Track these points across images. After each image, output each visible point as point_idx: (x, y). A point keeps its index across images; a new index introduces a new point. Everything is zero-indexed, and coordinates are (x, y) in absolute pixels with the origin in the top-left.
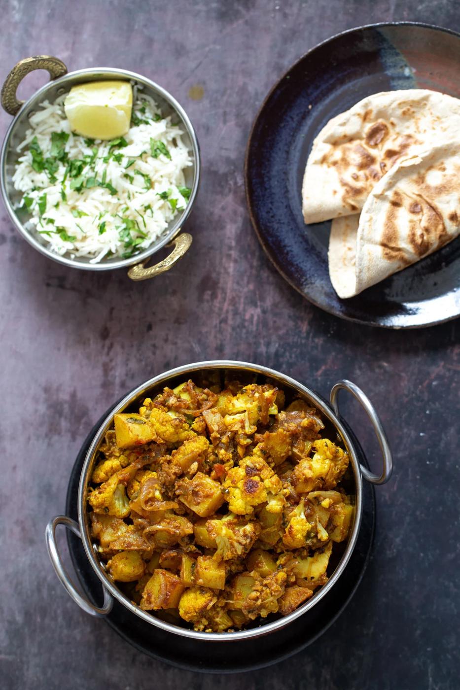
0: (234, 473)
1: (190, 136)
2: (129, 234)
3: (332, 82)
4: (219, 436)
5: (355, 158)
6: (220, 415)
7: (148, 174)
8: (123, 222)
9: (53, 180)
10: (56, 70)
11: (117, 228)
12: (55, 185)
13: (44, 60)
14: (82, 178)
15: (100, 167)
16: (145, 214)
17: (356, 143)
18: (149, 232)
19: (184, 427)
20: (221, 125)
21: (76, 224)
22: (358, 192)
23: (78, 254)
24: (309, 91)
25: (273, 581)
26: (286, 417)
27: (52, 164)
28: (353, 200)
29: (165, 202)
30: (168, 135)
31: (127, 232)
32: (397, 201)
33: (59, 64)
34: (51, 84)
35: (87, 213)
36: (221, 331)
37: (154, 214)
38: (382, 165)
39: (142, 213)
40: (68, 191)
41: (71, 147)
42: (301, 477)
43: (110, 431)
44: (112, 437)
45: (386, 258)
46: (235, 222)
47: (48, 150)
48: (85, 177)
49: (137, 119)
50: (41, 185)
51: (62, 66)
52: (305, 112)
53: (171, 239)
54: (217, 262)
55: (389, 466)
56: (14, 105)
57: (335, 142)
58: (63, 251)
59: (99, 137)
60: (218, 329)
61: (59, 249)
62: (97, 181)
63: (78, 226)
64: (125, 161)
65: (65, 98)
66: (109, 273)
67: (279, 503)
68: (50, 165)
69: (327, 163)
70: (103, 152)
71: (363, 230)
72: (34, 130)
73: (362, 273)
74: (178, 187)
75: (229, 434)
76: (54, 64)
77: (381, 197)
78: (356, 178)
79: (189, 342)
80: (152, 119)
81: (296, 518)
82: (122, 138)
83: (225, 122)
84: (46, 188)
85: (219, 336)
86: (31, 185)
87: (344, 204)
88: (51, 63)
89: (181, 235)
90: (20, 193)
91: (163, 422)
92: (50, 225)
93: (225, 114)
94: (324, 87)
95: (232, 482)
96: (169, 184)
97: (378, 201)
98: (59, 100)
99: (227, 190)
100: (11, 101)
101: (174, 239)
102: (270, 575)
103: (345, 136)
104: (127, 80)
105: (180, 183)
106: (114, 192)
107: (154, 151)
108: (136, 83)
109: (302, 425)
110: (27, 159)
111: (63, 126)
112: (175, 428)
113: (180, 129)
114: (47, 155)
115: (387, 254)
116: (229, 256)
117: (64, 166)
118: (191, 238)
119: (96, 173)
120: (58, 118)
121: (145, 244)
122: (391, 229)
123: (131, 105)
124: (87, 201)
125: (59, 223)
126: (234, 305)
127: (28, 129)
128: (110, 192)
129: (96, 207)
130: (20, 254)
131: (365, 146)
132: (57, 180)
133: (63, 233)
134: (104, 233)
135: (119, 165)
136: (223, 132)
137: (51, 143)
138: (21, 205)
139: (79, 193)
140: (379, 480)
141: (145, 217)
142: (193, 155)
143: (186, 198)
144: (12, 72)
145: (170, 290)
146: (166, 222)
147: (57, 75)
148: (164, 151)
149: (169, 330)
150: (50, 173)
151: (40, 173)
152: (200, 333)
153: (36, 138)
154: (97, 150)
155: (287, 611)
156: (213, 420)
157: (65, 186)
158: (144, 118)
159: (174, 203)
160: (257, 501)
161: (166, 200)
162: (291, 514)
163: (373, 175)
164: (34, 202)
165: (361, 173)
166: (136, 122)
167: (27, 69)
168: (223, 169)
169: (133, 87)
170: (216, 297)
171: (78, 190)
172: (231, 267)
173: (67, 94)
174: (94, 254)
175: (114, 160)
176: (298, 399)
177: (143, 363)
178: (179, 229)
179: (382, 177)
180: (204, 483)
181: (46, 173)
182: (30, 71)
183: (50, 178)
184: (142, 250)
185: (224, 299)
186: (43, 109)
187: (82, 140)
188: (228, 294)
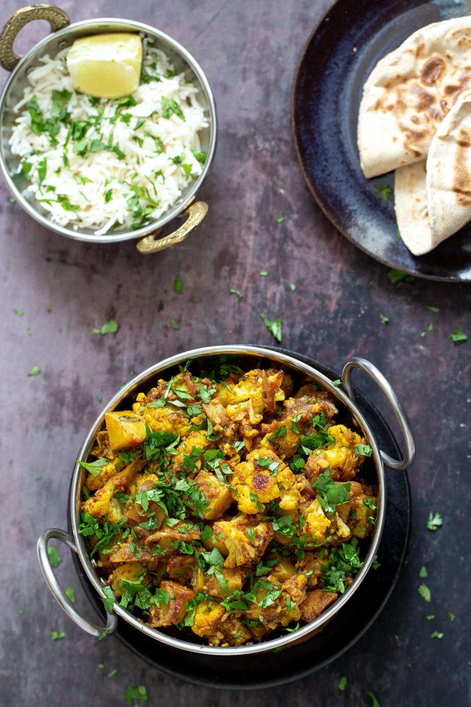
0: (241, 468)
1: (206, 95)
2: (138, 203)
3: (375, 19)
4: (222, 429)
5: (412, 99)
6: (221, 406)
7: (159, 136)
8: (132, 190)
9: (54, 143)
10: (58, 20)
11: (125, 196)
12: (56, 149)
13: (44, 9)
14: (86, 141)
15: (106, 128)
16: (156, 180)
17: (411, 82)
18: (160, 201)
19: (183, 422)
20: (240, 82)
21: (80, 192)
22: (419, 136)
23: (82, 225)
24: (352, 32)
25: (293, 586)
26: (296, 403)
27: (53, 125)
28: (416, 146)
29: (178, 167)
30: (181, 94)
31: (136, 201)
32: (465, 141)
33: (61, 14)
34: (52, 37)
35: (92, 179)
36: (240, 311)
37: (166, 181)
38: (443, 103)
39: (153, 180)
40: (71, 155)
41: (74, 107)
42: (316, 467)
43: (102, 432)
44: (104, 438)
45: (461, 204)
46: (256, 190)
47: (48, 111)
48: (90, 140)
49: (147, 75)
50: (41, 149)
51: (64, 17)
52: (350, 56)
53: (185, 207)
54: (236, 233)
55: (412, 450)
56: (11, 60)
57: (388, 85)
58: (65, 222)
59: (104, 96)
60: (236, 308)
61: (61, 219)
62: (103, 144)
63: (82, 193)
64: (133, 122)
65: (67, 52)
66: (116, 246)
67: (294, 498)
68: (51, 127)
69: (382, 108)
70: (109, 111)
71: (432, 177)
72: (33, 87)
73: (436, 224)
74: (192, 151)
75: (233, 426)
76: (55, 14)
77: (447, 138)
78: (416, 121)
79: (204, 323)
80: (165, 76)
81: (313, 514)
82: (130, 96)
83: (244, 79)
84: (47, 151)
85: (237, 316)
86: (30, 149)
87: (406, 151)
88: (52, 12)
89: (195, 204)
90: (18, 158)
91: (159, 418)
92: (51, 192)
93: (244, 71)
94: (367, 26)
95: (239, 479)
96: (182, 147)
97: (444, 143)
98: (61, 55)
99: (246, 155)
100: (7, 55)
101: (188, 208)
102: (289, 579)
103: (398, 77)
104: (136, 32)
105: (195, 147)
106: (121, 156)
107: (165, 111)
108: (146, 36)
109: (313, 411)
110: (25, 120)
111: (65, 84)
112: (173, 424)
113: (195, 86)
114: (47, 116)
115: (461, 200)
116: (249, 228)
117: (66, 128)
118: (207, 206)
119: (102, 135)
120: (60, 75)
121: (155, 214)
122: (462, 171)
123: (140, 60)
124: (91, 166)
125: (60, 191)
126: (254, 282)
127: (26, 87)
128: (117, 156)
129: (102, 173)
130: (17, 226)
131: (422, 85)
132: (58, 143)
133: (65, 201)
134: (110, 202)
135: (127, 127)
136: (242, 91)
137: (52, 102)
138: (19, 171)
139: (83, 157)
140: (402, 466)
141: (156, 184)
142: (209, 116)
143: (201, 164)
144: (8, 22)
145: (184, 266)
146: (179, 189)
147: (59, 27)
148: (177, 111)
149: (182, 309)
150: (51, 136)
151: (40, 135)
152: (217, 313)
153: (35, 96)
154: (103, 110)
155: (310, 617)
156: (215, 413)
157: (67, 150)
158: (154, 75)
159: (188, 168)
160: (268, 498)
161: (179, 165)
162: (308, 509)
163: (434, 115)
164: (33, 168)
165: (421, 115)
166: (146, 78)
167: (25, 19)
168: (242, 132)
169: (142, 40)
170: (234, 274)
171: (82, 154)
172: (251, 240)
173: (69, 48)
174: (100, 224)
175: (121, 121)
176: (307, 383)
177: (154, 346)
178: (194, 197)
179: (445, 116)
180: (208, 482)
181: (46, 136)
182: (29, 21)
183: (51, 141)
184: (152, 221)
185: (244, 275)
186: (43, 64)
187: (86, 99)
188: (248, 270)
